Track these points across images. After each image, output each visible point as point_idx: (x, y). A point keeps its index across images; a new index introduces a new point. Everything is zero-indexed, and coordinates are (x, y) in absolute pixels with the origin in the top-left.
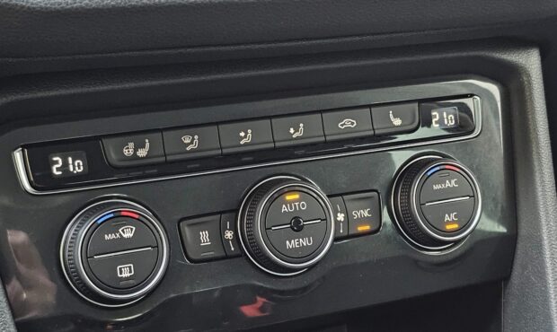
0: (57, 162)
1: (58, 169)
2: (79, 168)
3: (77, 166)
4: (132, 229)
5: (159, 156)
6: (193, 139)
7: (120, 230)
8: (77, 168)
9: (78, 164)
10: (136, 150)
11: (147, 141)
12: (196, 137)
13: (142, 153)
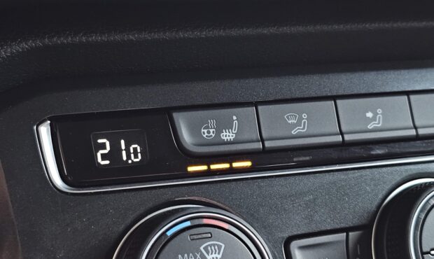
0: (103, 146)
1: (104, 157)
2: (136, 157)
3: (133, 153)
4: (220, 247)
5: (252, 141)
6: (301, 119)
7: (202, 248)
8: (132, 156)
9: (135, 149)
10: (218, 132)
11: (235, 118)
12: (304, 116)
13: (228, 136)
